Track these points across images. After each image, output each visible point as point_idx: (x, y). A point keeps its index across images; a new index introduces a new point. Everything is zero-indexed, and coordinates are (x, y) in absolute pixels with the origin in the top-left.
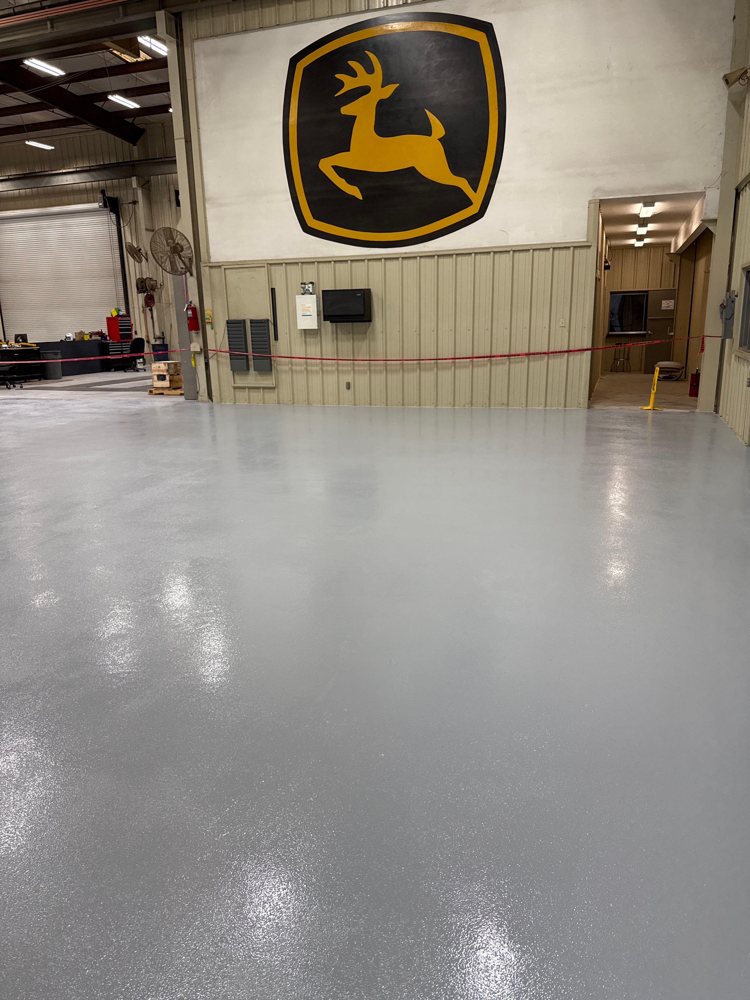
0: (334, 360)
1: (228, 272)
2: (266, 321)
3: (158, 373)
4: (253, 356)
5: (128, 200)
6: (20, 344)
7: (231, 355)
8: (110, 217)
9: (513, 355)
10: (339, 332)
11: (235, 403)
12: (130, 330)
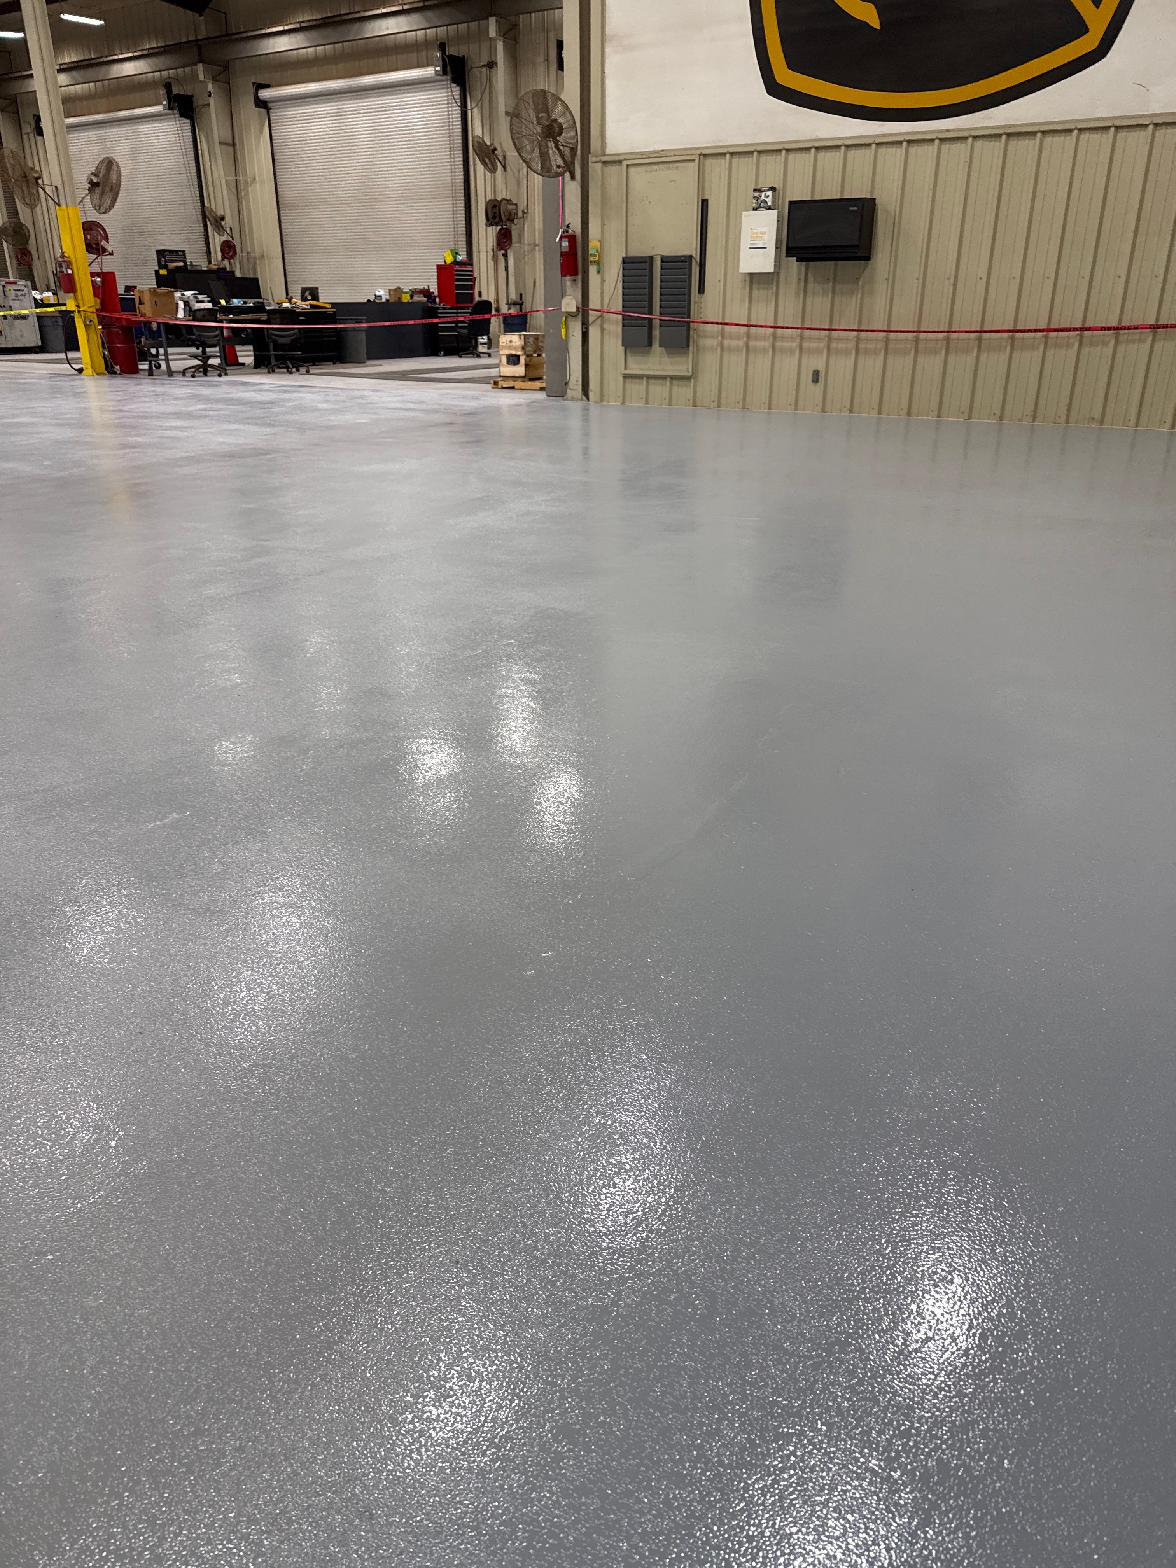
0: (796, 328)
1: (632, 170)
2: (688, 259)
3: (507, 352)
4: (661, 320)
5: (480, 60)
6: (308, 303)
7: (626, 318)
8: (452, 92)
9: (1124, 328)
10: (811, 277)
11: (624, 402)
12: (472, 287)
